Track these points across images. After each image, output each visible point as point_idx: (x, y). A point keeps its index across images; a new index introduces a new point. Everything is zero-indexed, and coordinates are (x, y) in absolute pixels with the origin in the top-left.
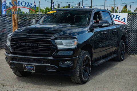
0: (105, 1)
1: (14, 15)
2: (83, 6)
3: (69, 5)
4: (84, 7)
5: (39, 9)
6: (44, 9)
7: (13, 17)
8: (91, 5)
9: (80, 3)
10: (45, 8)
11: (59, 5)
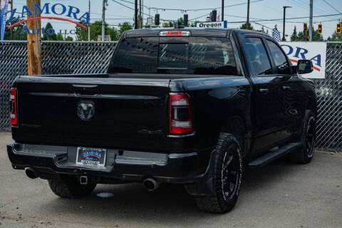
0: (285, 8)
1: (32, 45)
2: (223, 20)
3: (186, 16)
4: (226, 23)
5: (103, 27)
6: (119, 28)
7: (30, 51)
8: (248, 18)
9: (214, 13)
10: (120, 25)
11: (157, 16)
